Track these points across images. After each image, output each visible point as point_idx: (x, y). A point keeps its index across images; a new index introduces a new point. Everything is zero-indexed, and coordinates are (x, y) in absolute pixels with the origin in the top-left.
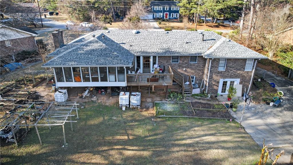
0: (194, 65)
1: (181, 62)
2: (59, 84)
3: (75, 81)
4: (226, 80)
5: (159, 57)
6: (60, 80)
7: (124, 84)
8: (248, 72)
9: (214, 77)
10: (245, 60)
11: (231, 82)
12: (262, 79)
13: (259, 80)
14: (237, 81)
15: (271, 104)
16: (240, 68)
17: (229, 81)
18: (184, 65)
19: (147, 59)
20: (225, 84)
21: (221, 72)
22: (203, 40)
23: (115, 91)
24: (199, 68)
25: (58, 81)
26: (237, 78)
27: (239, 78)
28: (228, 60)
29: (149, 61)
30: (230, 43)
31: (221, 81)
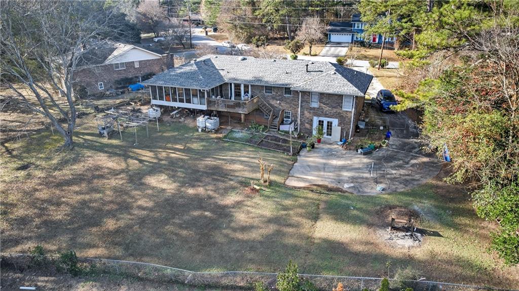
0: (288, 98)
1: (274, 93)
2: (154, 102)
3: (166, 100)
4: (321, 119)
5: (251, 85)
6: (155, 98)
7: (204, 107)
8: (347, 111)
9: (307, 114)
10: (340, 97)
11: (328, 122)
12: (385, 127)
13: (382, 128)
14: (335, 122)
15: (360, 151)
16: (335, 105)
17: (326, 120)
18: (278, 98)
19: (238, 86)
20: (321, 123)
21: (314, 108)
22: (307, 71)
23: (194, 113)
24: (295, 103)
25: (153, 99)
26: (333, 118)
27: (336, 118)
28: (322, 95)
29: (240, 89)
30: (334, 76)
31: (316, 120)
